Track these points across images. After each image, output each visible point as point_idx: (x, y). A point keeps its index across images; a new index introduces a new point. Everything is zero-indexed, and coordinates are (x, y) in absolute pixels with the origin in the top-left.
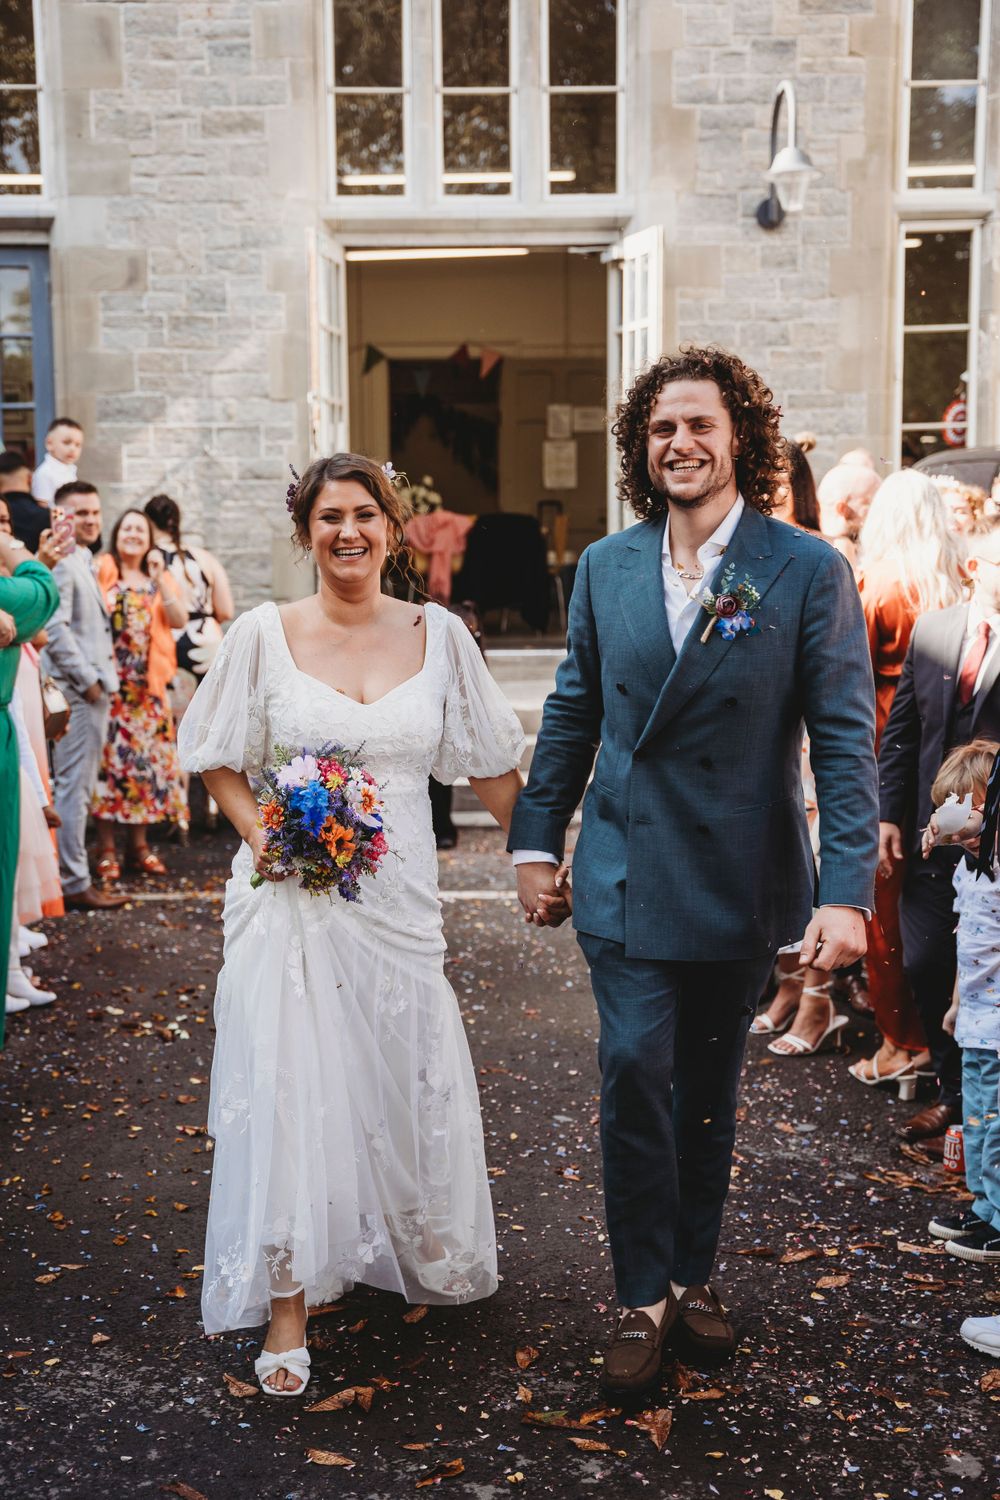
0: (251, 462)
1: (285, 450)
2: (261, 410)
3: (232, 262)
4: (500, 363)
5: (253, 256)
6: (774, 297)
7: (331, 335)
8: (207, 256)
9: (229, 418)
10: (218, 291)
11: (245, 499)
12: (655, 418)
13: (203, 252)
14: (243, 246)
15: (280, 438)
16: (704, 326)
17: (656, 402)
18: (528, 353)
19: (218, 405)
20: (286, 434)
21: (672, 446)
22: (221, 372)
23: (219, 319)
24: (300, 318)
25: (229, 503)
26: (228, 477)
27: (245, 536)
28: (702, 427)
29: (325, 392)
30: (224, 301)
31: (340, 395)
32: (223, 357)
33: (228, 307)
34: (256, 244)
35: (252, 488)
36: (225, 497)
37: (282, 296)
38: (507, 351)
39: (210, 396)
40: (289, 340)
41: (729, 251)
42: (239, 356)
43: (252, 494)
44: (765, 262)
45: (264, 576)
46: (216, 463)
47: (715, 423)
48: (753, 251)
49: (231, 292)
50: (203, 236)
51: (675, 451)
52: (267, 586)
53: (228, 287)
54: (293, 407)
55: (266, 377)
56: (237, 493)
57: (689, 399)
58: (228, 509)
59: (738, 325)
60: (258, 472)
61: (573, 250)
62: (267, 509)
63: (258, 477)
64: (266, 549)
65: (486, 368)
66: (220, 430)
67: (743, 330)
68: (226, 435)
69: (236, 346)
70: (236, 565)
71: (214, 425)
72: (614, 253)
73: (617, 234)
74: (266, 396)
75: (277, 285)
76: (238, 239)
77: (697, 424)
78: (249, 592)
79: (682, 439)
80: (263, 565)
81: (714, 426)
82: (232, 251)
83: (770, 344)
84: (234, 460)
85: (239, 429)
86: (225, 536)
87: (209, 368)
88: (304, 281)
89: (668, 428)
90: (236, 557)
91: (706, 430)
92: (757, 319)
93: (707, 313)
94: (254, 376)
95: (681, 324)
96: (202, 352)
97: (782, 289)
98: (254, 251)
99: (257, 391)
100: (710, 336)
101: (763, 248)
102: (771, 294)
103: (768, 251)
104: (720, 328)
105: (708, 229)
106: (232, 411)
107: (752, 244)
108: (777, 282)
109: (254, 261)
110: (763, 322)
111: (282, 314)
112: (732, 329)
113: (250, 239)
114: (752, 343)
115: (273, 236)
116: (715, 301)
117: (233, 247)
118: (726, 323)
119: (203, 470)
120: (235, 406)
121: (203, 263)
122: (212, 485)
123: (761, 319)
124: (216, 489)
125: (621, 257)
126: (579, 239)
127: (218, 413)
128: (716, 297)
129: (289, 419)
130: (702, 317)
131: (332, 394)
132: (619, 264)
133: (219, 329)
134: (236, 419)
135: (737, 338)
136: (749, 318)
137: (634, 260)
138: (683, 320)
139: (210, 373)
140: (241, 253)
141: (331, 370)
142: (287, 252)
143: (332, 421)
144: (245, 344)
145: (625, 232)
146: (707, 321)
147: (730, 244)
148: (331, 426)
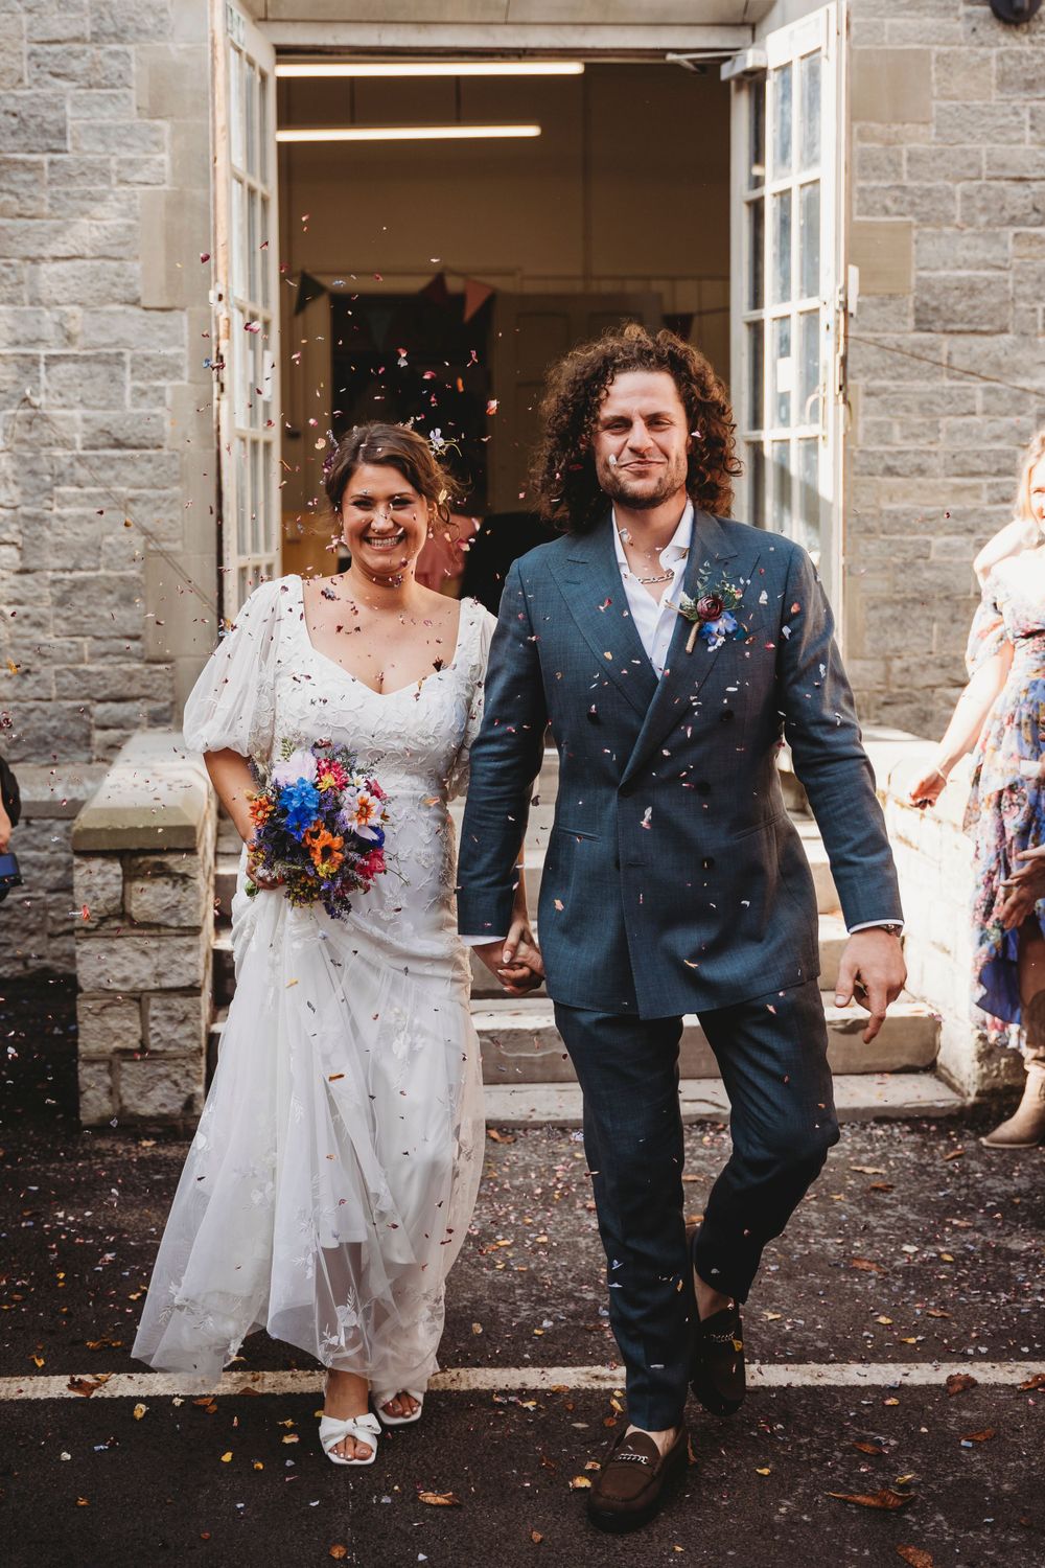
0: (103, 417)
1: (168, 396)
2: (128, 326)
3: (76, 66)
4: (491, 300)
5: (114, 55)
6: (1020, 141)
7: (252, 192)
8: (33, 54)
9: (70, 338)
10: (52, 116)
11: (96, 483)
12: (607, 412)
13: (26, 48)
14: (96, 37)
15: (157, 376)
16: (903, 188)
17: (608, 394)
18: (531, 287)
19: (49, 316)
20: (170, 369)
21: (629, 444)
22: (56, 259)
23: (52, 163)
24: (198, 165)
25: (67, 490)
26: (66, 444)
27: (97, 548)
28: (659, 423)
29: (239, 291)
30: (62, 134)
31: (266, 302)
32: (58, 231)
33: (69, 146)
34: (119, 36)
35: (109, 463)
36: (59, 478)
37: (165, 125)
38: (504, 284)
39: (35, 301)
40: (177, 204)
41: (941, 59)
42: (85, 232)
43: (108, 474)
44: (1004, 82)
45: (128, 619)
46: (45, 419)
47: (673, 420)
48: (986, 60)
49: (74, 117)
50: (25, 18)
51: (632, 450)
52: (136, 638)
53: (69, 110)
54: (182, 322)
55: (136, 267)
56: (82, 473)
57: (646, 393)
58: (65, 502)
59: (959, 188)
60: (120, 435)
61: (671, 57)
62: (133, 500)
63: (119, 444)
64: (132, 572)
65: (471, 310)
66: (53, 360)
67: (967, 197)
68: (61, 369)
69: (84, 213)
70: (79, 600)
71: (42, 352)
72: (750, 59)
73: (747, 33)
74: (136, 302)
75: (155, 109)
76: (87, 27)
77: (655, 421)
78: (102, 647)
79: (639, 435)
80: (127, 600)
81: (671, 423)
82: (77, 47)
83: (1013, 221)
84: (78, 413)
85: (86, 359)
86: (58, 548)
87: (34, 251)
88: (204, 103)
89: (623, 424)
90: (79, 586)
91: (663, 427)
92: (989, 179)
93: (905, 166)
94: (114, 265)
95: (861, 184)
96: (21, 222)
97: (1032, 128)
98: (115, 47)
99: (119, 292)
100: (912, 204)
101: (1000, 58)
102: (1015, 136)
103: (1010, 62)
104: (929, 192)
105: (907, 22)
106: (74, 327)
107: (982, 51)
108: (1026, 115)
109: (115, 65)
110: (1003, 183)
111: (165, 157)
112: (951, 195)
113: (108, 26)
114: (982, 219)
115: (150, 21)
116: (919, 146)
117: (77, 40)
118: (940, 183)
119: (20, 431)
120: (78, 320)
121: (25, 66)
122: (37, 458)
123: (997, 179)
124: (44, 465)
125: (761, 64)
126: (683, 41)
127: (48, 330)
128: (920, 139)
129: (176, 341)
130: (898, 175)
131: (252, 297)
132: (755, 80)
133: (51, 182)
134: (80, 341)
135: (957, 210)
136: (979, 178)
137: (785, 68)
138: (865, 178)
139: (35, 260)
140: (91, 49)
141: (252, 254)
142: (175, 48)
143: (253, 346)
144: (98, 210)
145: (761, 30)
146: (906, 181)
147: (945, 49)
148: (250, 354)
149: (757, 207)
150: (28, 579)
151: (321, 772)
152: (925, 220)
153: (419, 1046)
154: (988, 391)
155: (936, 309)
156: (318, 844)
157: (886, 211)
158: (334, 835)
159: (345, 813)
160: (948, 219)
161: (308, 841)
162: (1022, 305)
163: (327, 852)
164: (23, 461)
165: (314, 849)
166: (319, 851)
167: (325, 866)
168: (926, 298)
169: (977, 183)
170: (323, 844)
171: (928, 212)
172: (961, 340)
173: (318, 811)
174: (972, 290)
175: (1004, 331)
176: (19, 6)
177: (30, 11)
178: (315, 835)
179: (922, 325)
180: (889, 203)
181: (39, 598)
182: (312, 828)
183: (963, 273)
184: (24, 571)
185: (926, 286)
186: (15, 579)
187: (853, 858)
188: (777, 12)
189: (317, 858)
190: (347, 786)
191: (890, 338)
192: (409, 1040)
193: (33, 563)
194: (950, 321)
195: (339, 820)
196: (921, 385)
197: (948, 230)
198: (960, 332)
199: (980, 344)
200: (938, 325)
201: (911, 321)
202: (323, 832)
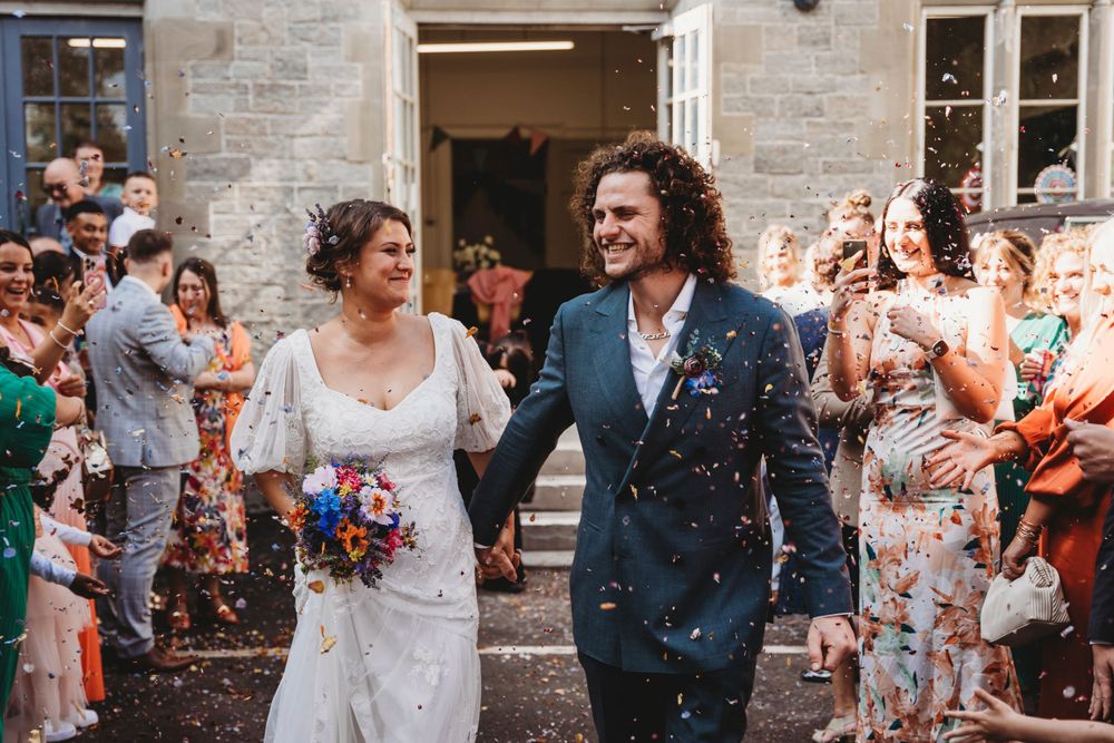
2: (340, 171)
3: (313, 35)
4: (547, 142)
5: (333, 29)
6: (810, 72)
7: (405, 102)
8: (290, 29)
9: (310, 178)
10: (300, 61)
13: (286, 25)
14: (324, 20)
16: (747, 98)
18: (571, 135)
19: (299, 166)
22: (303, 136)
23: (301, 86)
24: (376, 86)
29: (399, 154)
30: (305, 70)
31: (413, 158)
32: (304, 122)
33: (309, 76)
34: (335, 19)
37: (359, 66)
39: (292, 158)
40: (366, 107)
41: (769, 31)
42: (320, 121)
44: (801, 41)
46: (298, 220)
48: (791, 30)
49: (312, 62)
50: (286, 10)
53: (309, 58)
54: (369, 169)
55: (344, 141)
59: (778, 98)
61: (626, 29)
65: (535, 146)
66: (301, 189)
67: (781, 102)
68: (306, 194)
69: (317, 112)
70: (315, 314)
71: (296, 185)
72: (665, 31)
73: (666, 15)
74: (344, 158)
75: (354, 57)
76: (318, 14)
82: (313, 25)
83: (806, 115)
85: (319, 189)
87: (291, 132)
88: (380, 52)
90: (315, 307)
92: (794, 92)
93: (748, 86)
94: (333, 139)
95: (725, 95)
96: (285, 117)
97: (817, 65)
98: (333, 25)
99: (336, 153)
100: (752, 106)
101: (799, 29)
102: (807, 70)
103: (804, 31)
104: (760, 100)
105: (750, 10)
106: (312, 171)
107: (789, 25)
108: (812, 60)
109: (333, 34)
110: (800, 95)
111: (359, 83)
112: (772, 101)
113: (329, 13)
114: (789, 114)
115: (351, 11)
116: (756, 76)
117: (314, 21)
118: (766, 95)
119: (285, 226)
120: (314, 167)
121: (286, 35)
122: (293, 240)
123: (798, 92)
124: (296, 244)
125: (671, 34)
126: (632, 19)
127: (299, 173)
128: (757, 72)
129: (364, 179)
130: (745, 90)
131: (405, 156)
132: (669, 41)
133: (300, 96)
134: (316, 179)
135: (776, 109)
136: (787, 92)
137: (683, 37)
138: (728, 92)
139: (292, 137)
140: (322, 27)
141: (405, 133)
142: (364, 25)
143: (406, 181)
144: (325, 110)
145: (674, 12)
146: (749, 93)
147: (769, 24)
148: (404, 186)
149: (670, 107)
150: (289, 303)
151: (341, 479)
152: (759, 114)
153: (446, 674)
154: (793, 205)
155: (765, 162)
156: (347, 536)
157: (739, 110)
158: (358, 528)
159: (364, 509)
160: (771, 114)
161: (339, 535)
162: (811, 159)
163: (355, 541)
164: (286, 241)
165: (345, 540)
166: (349, 541)
167: (355, 552)
168: (760, 156)
169: (787, 95)
170: (351, 535)
171: (761, 110)
172: (778, 178)
173: (342, 511)
174: (784, 151)
175: (801, 172)
176: (282, 4)
177: (289, 5)
178: (344, 529)
179: (758, 169)
180: (740, 105)
181: (295, 313)
182: (341, 525)
183: (780, 143)
184: (287, 299)
185: (760, 149)
186: (281, 303)
187: (819, 563)
188: (681, 6)
189: (348, 547)
190: (363, 485)
191: (741, 177)
192: (438, 671)
193: (291, 295)
194: (772, 167)
195: (360, 515)
196: (757, 201)
197: (771, 120)
198: (778, 174)
199: (788, 180)
200: (766, 170)
201: (752, 168)
202: (349, 526)
